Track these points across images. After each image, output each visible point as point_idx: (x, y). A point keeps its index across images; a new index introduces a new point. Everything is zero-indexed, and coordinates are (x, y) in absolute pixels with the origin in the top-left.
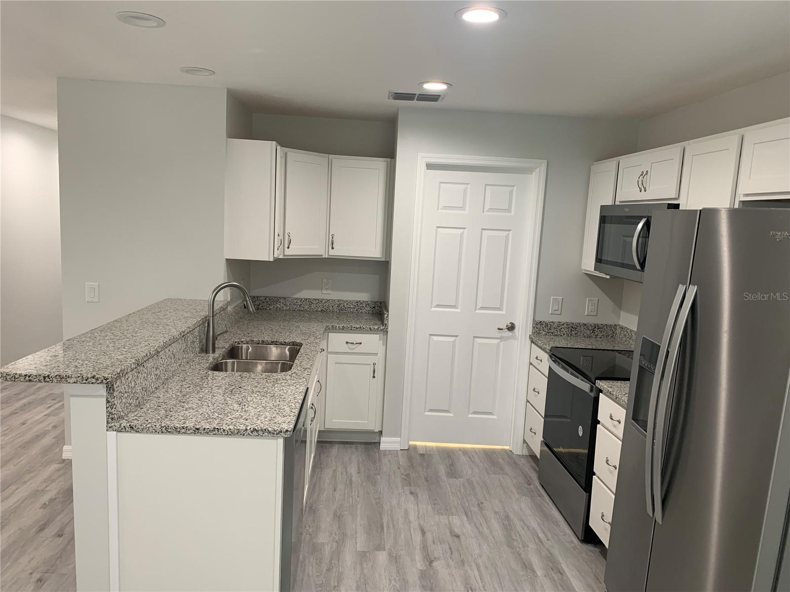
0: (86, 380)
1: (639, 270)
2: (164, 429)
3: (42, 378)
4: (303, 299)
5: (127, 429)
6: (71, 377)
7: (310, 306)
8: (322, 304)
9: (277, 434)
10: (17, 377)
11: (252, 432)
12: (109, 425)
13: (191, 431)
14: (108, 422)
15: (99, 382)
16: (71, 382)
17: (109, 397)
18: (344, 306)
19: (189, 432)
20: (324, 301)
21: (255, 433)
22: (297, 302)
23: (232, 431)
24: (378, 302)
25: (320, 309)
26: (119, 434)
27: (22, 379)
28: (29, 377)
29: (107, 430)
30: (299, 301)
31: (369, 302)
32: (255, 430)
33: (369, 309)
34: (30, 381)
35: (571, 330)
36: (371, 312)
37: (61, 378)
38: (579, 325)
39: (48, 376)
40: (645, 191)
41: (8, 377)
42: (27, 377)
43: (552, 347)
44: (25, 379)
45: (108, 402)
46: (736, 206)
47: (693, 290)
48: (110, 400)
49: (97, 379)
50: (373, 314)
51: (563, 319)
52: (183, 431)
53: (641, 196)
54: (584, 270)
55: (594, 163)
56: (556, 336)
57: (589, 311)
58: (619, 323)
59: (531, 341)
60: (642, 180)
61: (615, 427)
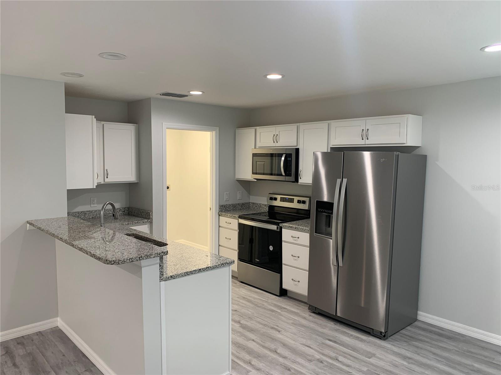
0: (159, 255)
1: (284, 176)
2: (186, 274)
3: (138, 259)
4: (80, 212)
5: (169, 278)
6: (152, 255)
7: (84, 216)
8: (92, 214)
9: (231, 264)
10: (125, 260)
11: (221, 265)
12: (161, 278)
13: (197, 271)
14: (160, 277)
15: (165, 254)
16: (153, 257)
17: (160, 263)
18: (106, 213)
19: (196, 272)
20: (93, 211)
21: (222, 265)
22: (76, 215)
23: (214, 267)
24: (126, 208)
25: (91, 217)
26: (167, 282)
27: (128, 261)
28: (132, 259)
29: (160, 282)
30: (77, 214)
31: (121, 209)
32: (222, 264)
33: (121, 212)
34: (132, 261)
35: (234, 208)
36: (122, 214)
37: (147, 256)
38: (237, 204)
39: (141, 257)
40: (277, 142)
41: (120, 262)
42: (131, 260)
43: (239, 216)
44: (130, 261)
45: (160, 266)
46: (329, 151)
47: (345, 180)
48: (161, 264)
49: (164, 253)
50: (124, 215)
51: (230, 203)
52: (194, 272)
53: (274, 145)
54: (237, 178)
55: (236, 129)
56: (229, 211)
57: (239, 197)
58: (250, 201)
59: (219, 215)
60: (276, 138)
61: (295, 240)
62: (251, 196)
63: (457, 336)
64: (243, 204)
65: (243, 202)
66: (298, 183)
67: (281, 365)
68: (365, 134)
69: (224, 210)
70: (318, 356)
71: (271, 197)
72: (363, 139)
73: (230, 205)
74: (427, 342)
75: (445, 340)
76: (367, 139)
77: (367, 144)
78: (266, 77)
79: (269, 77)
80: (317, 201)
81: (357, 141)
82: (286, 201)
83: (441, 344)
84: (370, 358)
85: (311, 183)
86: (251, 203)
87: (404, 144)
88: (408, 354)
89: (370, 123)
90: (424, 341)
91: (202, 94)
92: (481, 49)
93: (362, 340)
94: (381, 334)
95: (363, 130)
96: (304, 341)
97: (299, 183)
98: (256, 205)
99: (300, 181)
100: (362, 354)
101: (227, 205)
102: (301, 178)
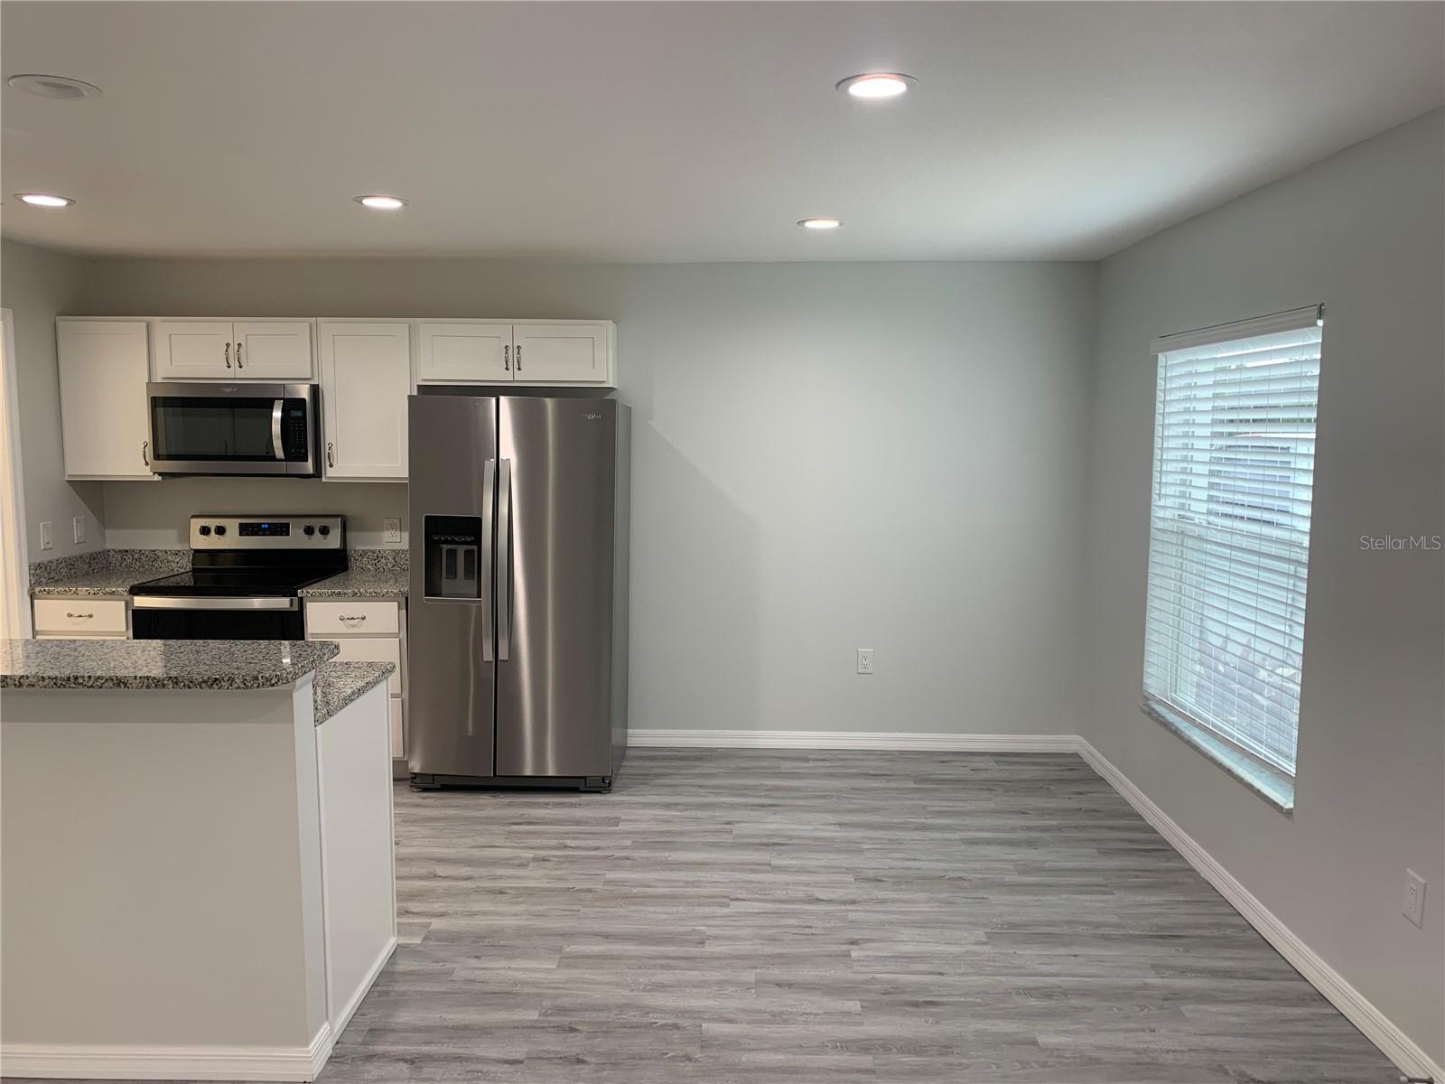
1: (281, 460)
35: (70, 569)
38: (75, 559)
40: (240, 367)
51: (59, 556)
53: (230, 373)
54: (70, 476)
55: (58, 317)
56: (57, 581)
57: (78, 536)
58: (107, 547)
59: (32, 597)
60: (234, 353)
61: (353, 626)
62: (107, 531)
63: (705, 753)
64: (93, 557)
65: (90, 550)
66: (321, 477)
67: (475, 891)
68: (512, 357)
69: (45, 580)
70: (530, 854)
71: (206, 525)
72: (507, 369)
73: (59, 562)
74: (674, 774)
75: (695, 763)
76: (519, 369)
77: (517, 381)
78: (361, 203)
79: (367, 202)
80: (426, 517)
81: (494, 373)
82: (261, 533)
83: (696, 771)
84: (617, 825)
85: (407, 476)
86: (112, 553)
87: (603, 382)
88: (668, 800)
89: (525, 332)
90: (669, 774)
91: (64, 207)
92: (798, 223)
93: (573, 805)
94: (604, 782)
95: (506, 347)
96: (470, 841)
97: (324, 480)
98: (136, 556)
99: (331, 473)
100: (598, 824)
101: (50, 562)
102: (331, 466)
